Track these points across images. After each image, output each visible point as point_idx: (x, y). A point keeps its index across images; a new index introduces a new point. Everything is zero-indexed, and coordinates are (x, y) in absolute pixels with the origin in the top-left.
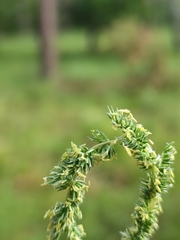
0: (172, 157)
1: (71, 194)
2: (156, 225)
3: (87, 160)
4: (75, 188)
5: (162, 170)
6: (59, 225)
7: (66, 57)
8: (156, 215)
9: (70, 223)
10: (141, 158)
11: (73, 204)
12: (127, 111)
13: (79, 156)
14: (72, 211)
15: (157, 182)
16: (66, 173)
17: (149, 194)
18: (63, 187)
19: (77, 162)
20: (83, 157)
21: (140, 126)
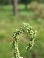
0: (36, 32)
1: (16, 39)
2: (33, 46)
3: (19, 32)
4: (16, 38)
5: (34, 35)
6: (13, 45)
7: (20, 10)
8: (33, 44)
9: (15, 45)
10: (30, 32)
11: (16, 41)
12: (27, 23)
13: (17, 32)
14: (16, 42)
15: (33, 37)
16: (15, 35)
17: (31, 40)
18: (14, 38)
19: (17, 33)
20: (18, 32)
21: (30, 26)
